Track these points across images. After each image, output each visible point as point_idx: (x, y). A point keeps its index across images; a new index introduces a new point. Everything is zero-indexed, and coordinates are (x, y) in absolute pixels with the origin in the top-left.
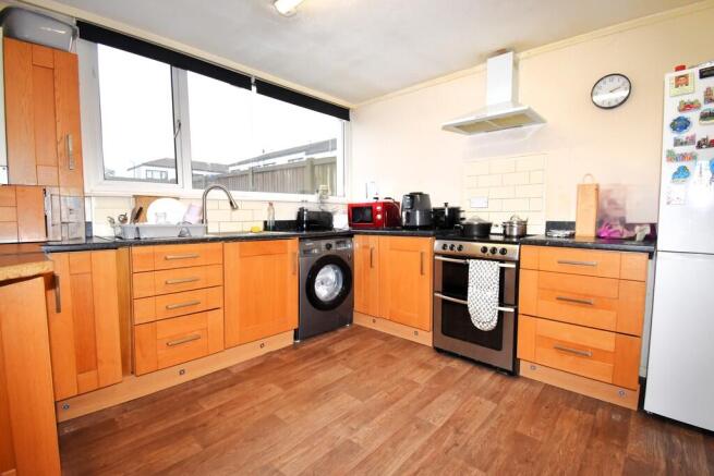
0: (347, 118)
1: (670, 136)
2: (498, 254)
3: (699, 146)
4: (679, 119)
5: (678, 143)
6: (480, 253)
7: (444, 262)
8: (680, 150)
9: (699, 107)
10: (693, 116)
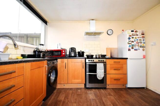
0: (47, 24)
1: (128, 40)
2: (102, 61)
3: (132, 42)
4: (129, 38)
5: (129, 41)
6: (98, 61)
7: (89, 65)
8: (129, 42)
9: (131, 36)
10: (131, 37)
